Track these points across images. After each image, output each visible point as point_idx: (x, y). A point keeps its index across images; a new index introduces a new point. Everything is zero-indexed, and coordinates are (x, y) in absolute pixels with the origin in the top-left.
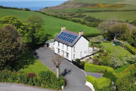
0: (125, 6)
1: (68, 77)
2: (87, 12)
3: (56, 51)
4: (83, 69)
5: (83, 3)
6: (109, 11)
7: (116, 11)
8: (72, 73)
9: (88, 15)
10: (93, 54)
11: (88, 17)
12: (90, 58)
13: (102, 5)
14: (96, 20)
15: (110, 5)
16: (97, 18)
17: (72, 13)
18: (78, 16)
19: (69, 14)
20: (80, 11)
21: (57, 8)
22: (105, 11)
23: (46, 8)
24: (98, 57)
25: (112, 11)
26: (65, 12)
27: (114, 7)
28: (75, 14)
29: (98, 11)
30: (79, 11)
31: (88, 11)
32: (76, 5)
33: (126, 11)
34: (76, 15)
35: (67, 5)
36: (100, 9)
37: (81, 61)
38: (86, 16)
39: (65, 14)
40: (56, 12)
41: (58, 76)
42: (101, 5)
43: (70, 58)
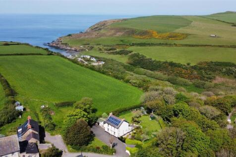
0: (189, 37)
1: (116, 148)
2: (133, 45)
3: (106, 130)
4: (125, 142)
5: (128, 29)
7: (176, 45)
8: (118, 145)
9: (135, 50)
10: (132, 131)
11: (135, 54)
12: (130, 134)
13: (157, 34)
14: (146, 59)
15: (168, 34)
16: (148, 57)
17: (111, 46)
18: (121, 51)
19: (106, 48)
20: (123, 43)
21: (86, 37)
22: (160, 44)
23: (69, 35)
24: (135, 133)
25: (170, 45)
26: (100, 44)
27: (173, 39)
28: (114, 47)
29: (149, 44)
30: (121, 43)
31: (135, 44)
32: (118, 32)
33: (190, 46)
34: (118, 50)
35: (102, 31)
36: (153, 41)
37: (123, 137)
38: (133, 53)
39: (100, 47)
40: (85, 42)
42: (155, 34)
43: (116, 135)
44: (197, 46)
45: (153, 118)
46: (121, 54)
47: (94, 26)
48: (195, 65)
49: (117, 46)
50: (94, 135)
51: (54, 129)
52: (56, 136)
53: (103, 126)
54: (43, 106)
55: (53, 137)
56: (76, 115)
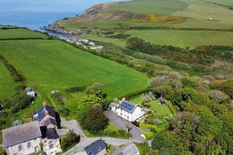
0: (187, 20)
1: (131, 132)
2: (131, 28)
3: (119, 115)
4: (139, 127)
5: (125, 12)
6: (165, 28)
7: (174, 29)
8: (133, 129)
9: (133, 34)
10: (144, 115)
11: (133, 38)
12: (143, 118)
13: (154, 18)
14: (145, 43)
15: (165, 18)
16: (146, 41)
17: (108, 30)
18: (119, 35)
19: (104, 31)
20: (121, 27)
21: (83, 20)
22: (158, 28)
23: (66, 19)
24: (147, 118)
25: (168, 29)
26: (97, 28)
27: (171, 22)
28: (112, 31)
29: (147, 28)
30: (119, 27)
31: (133, 28)
32: (114, 15)
33: (188, 29)
34: (116, 34)
35: (99, 15)
36: (151, 24)
37: (137, 121)
38: (131, 37)
39: (98, 31)
40: (82, 26)
41: (127, 132)
42: (153, 17)
43: (130, 120)
44: (196, 29)
45: (162, 103)
46: (119, 38)
47: (90, 9)
48: (194, 48)
49: (115, 30)
50: (108, 119)
51: (68, 114)
52: (71, 121)
53: (115, 111)
54: (54, 92)
55: (69, 122)
56: (91, 101)
